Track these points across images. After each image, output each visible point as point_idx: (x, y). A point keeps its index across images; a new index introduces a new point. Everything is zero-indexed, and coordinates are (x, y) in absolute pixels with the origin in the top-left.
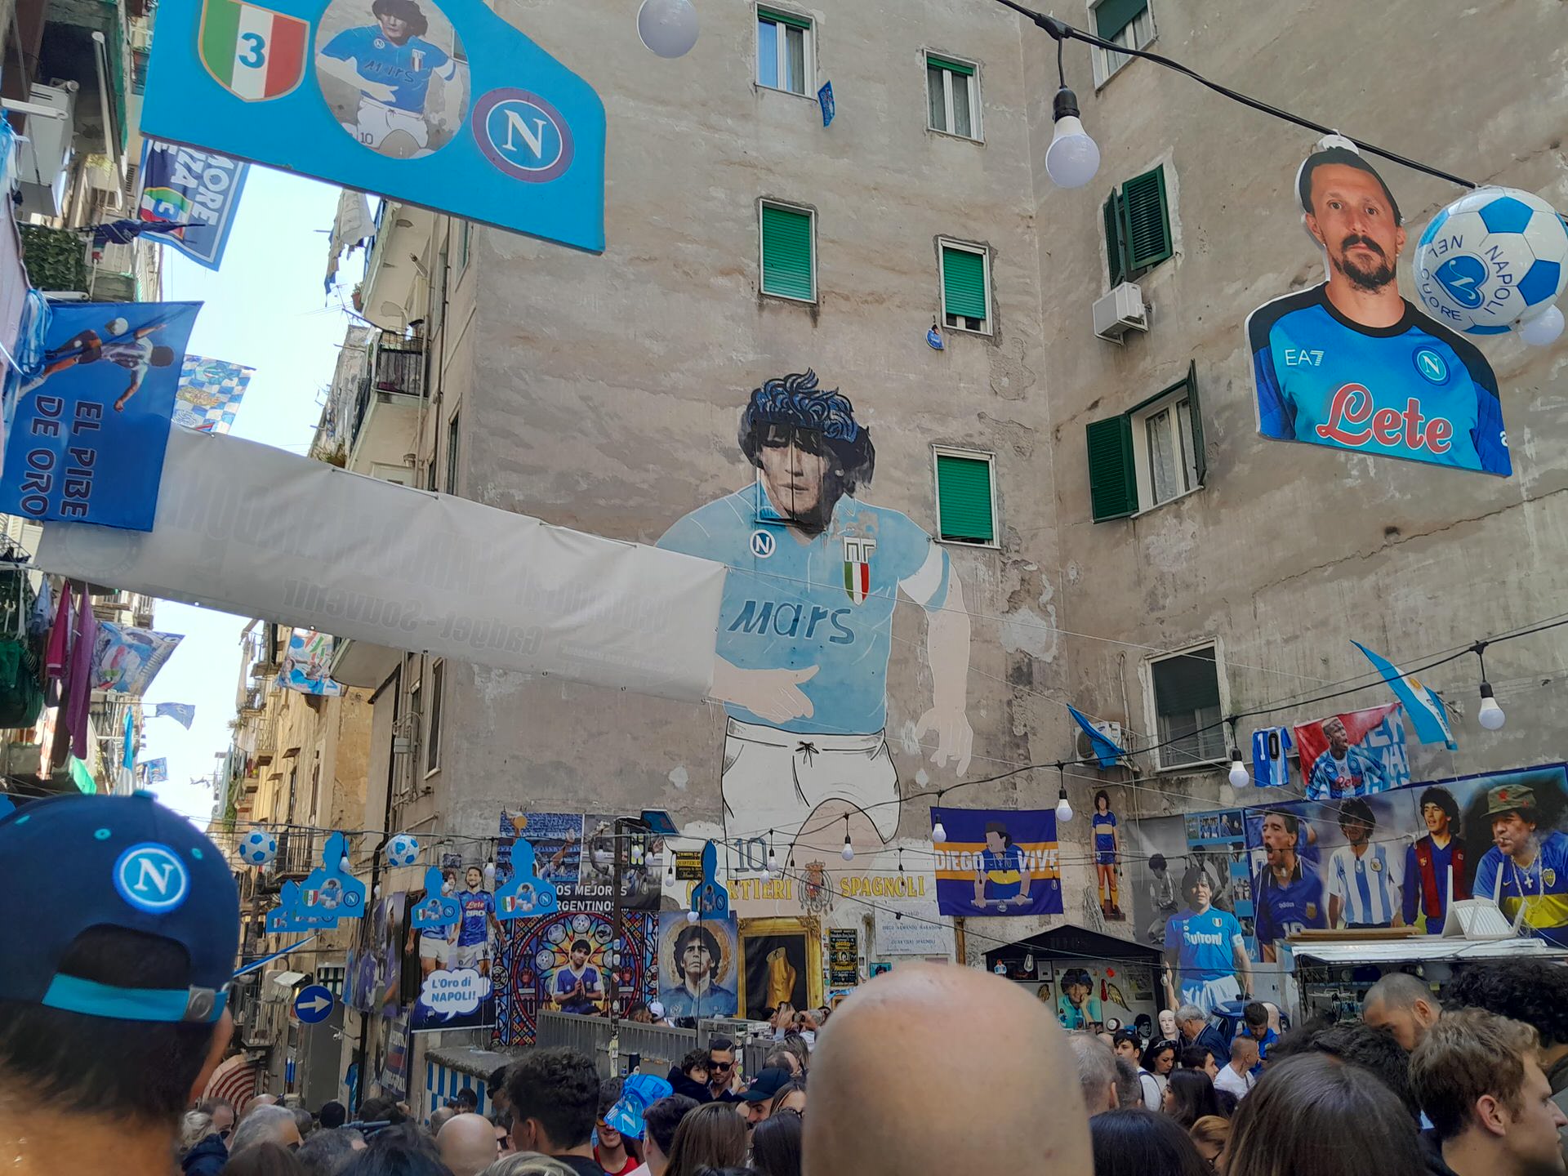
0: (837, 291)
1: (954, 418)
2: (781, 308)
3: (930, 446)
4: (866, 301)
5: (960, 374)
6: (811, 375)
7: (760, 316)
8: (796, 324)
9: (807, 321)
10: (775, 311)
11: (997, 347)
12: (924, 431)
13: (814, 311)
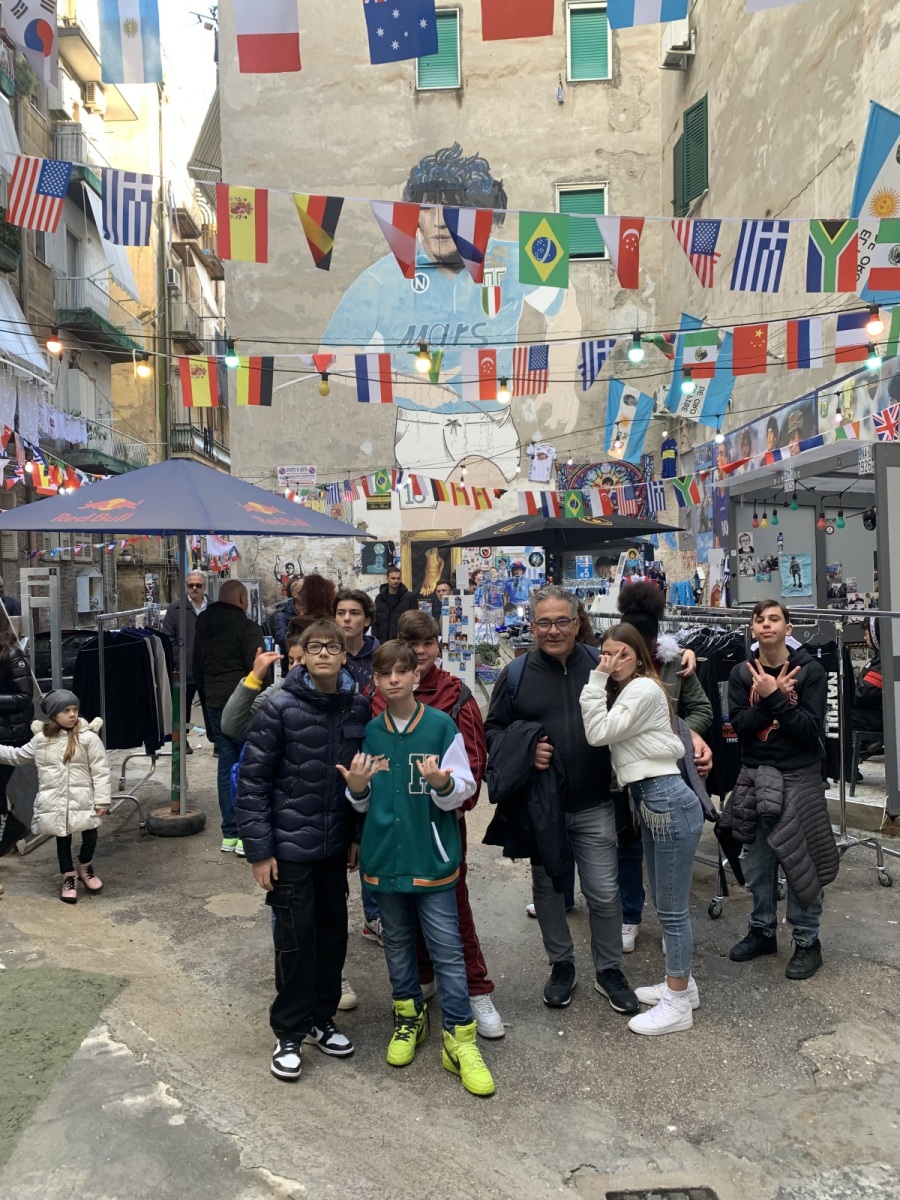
0: (477, 72)
1: (575, 157)
2: (432, 98)
3: (553, 185)
4: (502, 76)
5: (581, 120)
6: (457, 146)
7: (417, 108)
8: (445, 108)
9: (453, 104)
10: (428, 101)
11: (616, 87)
12: (548, 173)
13: (458, 94)
